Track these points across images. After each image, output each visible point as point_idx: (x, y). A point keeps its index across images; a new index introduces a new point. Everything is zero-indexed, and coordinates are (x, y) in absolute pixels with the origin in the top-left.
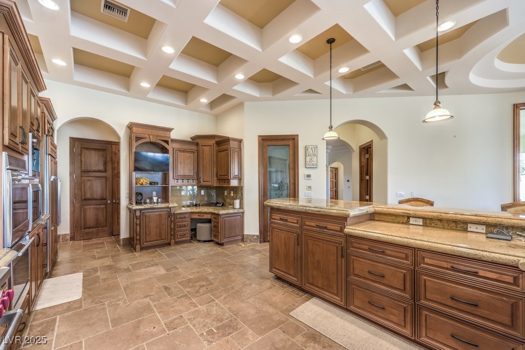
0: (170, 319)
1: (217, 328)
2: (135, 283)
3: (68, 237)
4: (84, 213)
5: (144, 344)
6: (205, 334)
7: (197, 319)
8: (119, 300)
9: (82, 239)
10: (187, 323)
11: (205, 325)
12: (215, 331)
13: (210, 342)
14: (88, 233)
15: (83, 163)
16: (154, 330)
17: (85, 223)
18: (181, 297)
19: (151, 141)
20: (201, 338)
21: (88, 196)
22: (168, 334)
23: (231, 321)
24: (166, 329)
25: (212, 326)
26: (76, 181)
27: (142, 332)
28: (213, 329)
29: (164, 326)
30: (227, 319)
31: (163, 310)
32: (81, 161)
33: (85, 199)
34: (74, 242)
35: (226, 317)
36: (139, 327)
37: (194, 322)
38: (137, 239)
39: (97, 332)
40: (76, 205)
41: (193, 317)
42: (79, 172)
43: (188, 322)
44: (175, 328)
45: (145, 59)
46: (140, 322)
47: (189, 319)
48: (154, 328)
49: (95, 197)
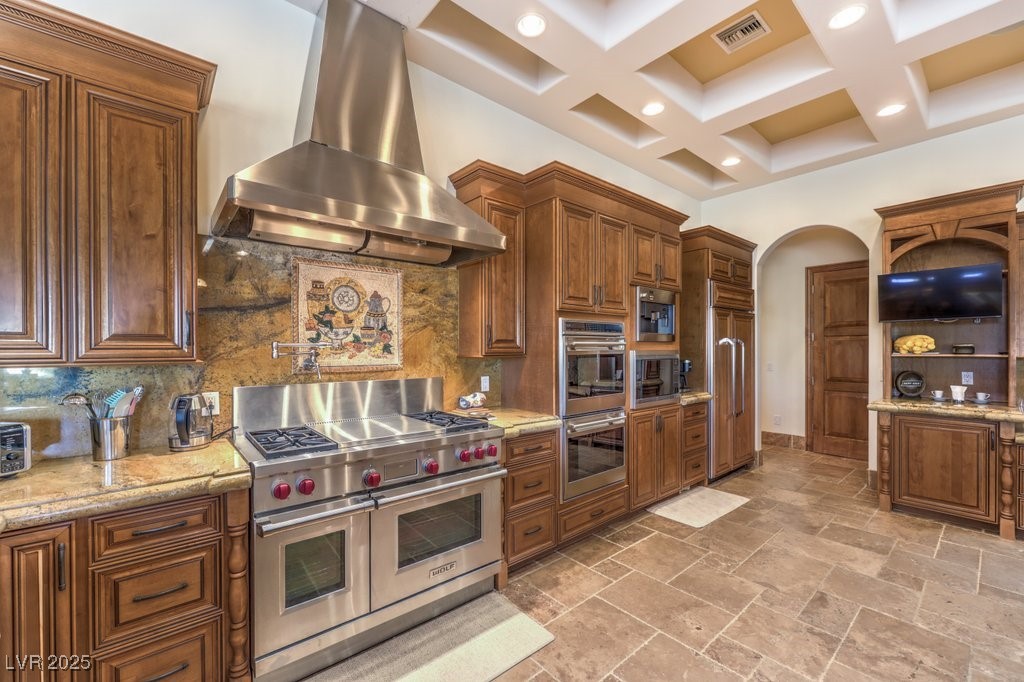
0: (736, 641)
2: (786, 554)
3: (803, 443)
4: (829, 405)
5: (660, 631)
8: (726, 560)
9: (825, 451)
10: (746, 674)
14: (836, 444)
15: (828, 311)
16: (694, 631)
17: (831, 425)
18: (820, 635)
19: (939, 238)
21: (838, 373)
22: (697, 654)
24: (707, 647)
26: (815, 345)
27: (681, 617)
29: (714, 640)
31: (750, 622)
32: (825, 308)
33: (832, 380)
34: (813, 454)
36: (687, 609)
38: (883, 481)
39: (652, 574)
40: (816, 388)
42: (821, 328)
43: (751, 676)
44: (718, 659)
45: (829, 70)
46: (698, 605)
48: (698, 629)
49: (850, 376)
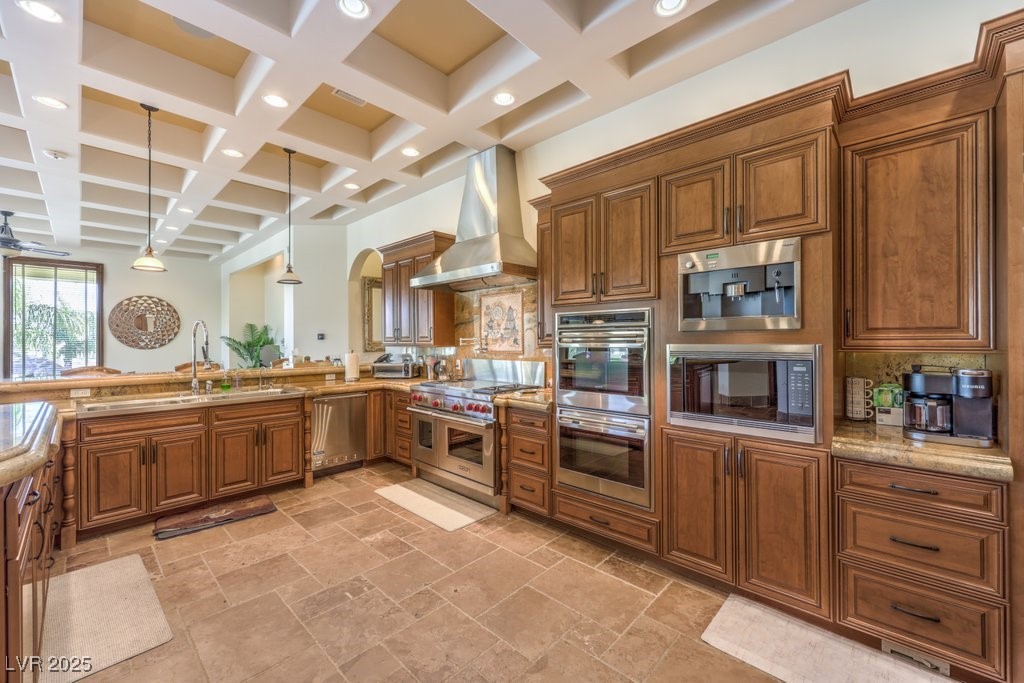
1: (344, 598)
6: (365, 589)
7: (382, 613)
10: (401, 604)
11: (367, 601)
12: (348, 594)
13: (358, 579)
16: (454, 588)
20: (371, 583)
22: (426, 585)
23: (314, 613)
24: (434, 591)
25: (352, 602)
27: (472, 584)
28: (351, 596)
30: (320, 617)
35: (324, 619)
37: (387, 607)
41: (393, 616)
43: (398, 606)
44: (419, 594)
47: (399, 611)
48: (456, 591)
